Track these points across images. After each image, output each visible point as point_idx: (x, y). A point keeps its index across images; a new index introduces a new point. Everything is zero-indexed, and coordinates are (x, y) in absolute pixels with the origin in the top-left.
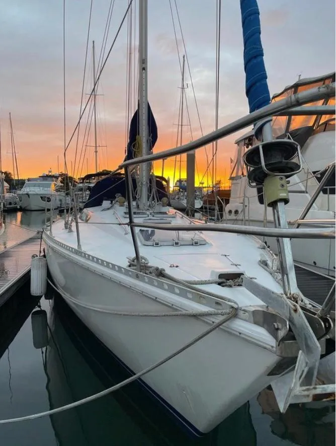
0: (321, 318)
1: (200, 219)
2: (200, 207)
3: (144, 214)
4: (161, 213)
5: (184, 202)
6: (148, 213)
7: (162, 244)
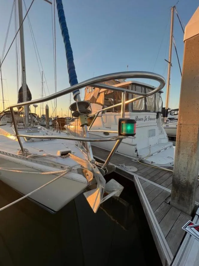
0: (104, 169)
1: (51, 129)
2: (51, 124)
3: (27, 128)
4: (35, 128)
5: (45, 123)
6: (29, 128)
7: (35, 141)
